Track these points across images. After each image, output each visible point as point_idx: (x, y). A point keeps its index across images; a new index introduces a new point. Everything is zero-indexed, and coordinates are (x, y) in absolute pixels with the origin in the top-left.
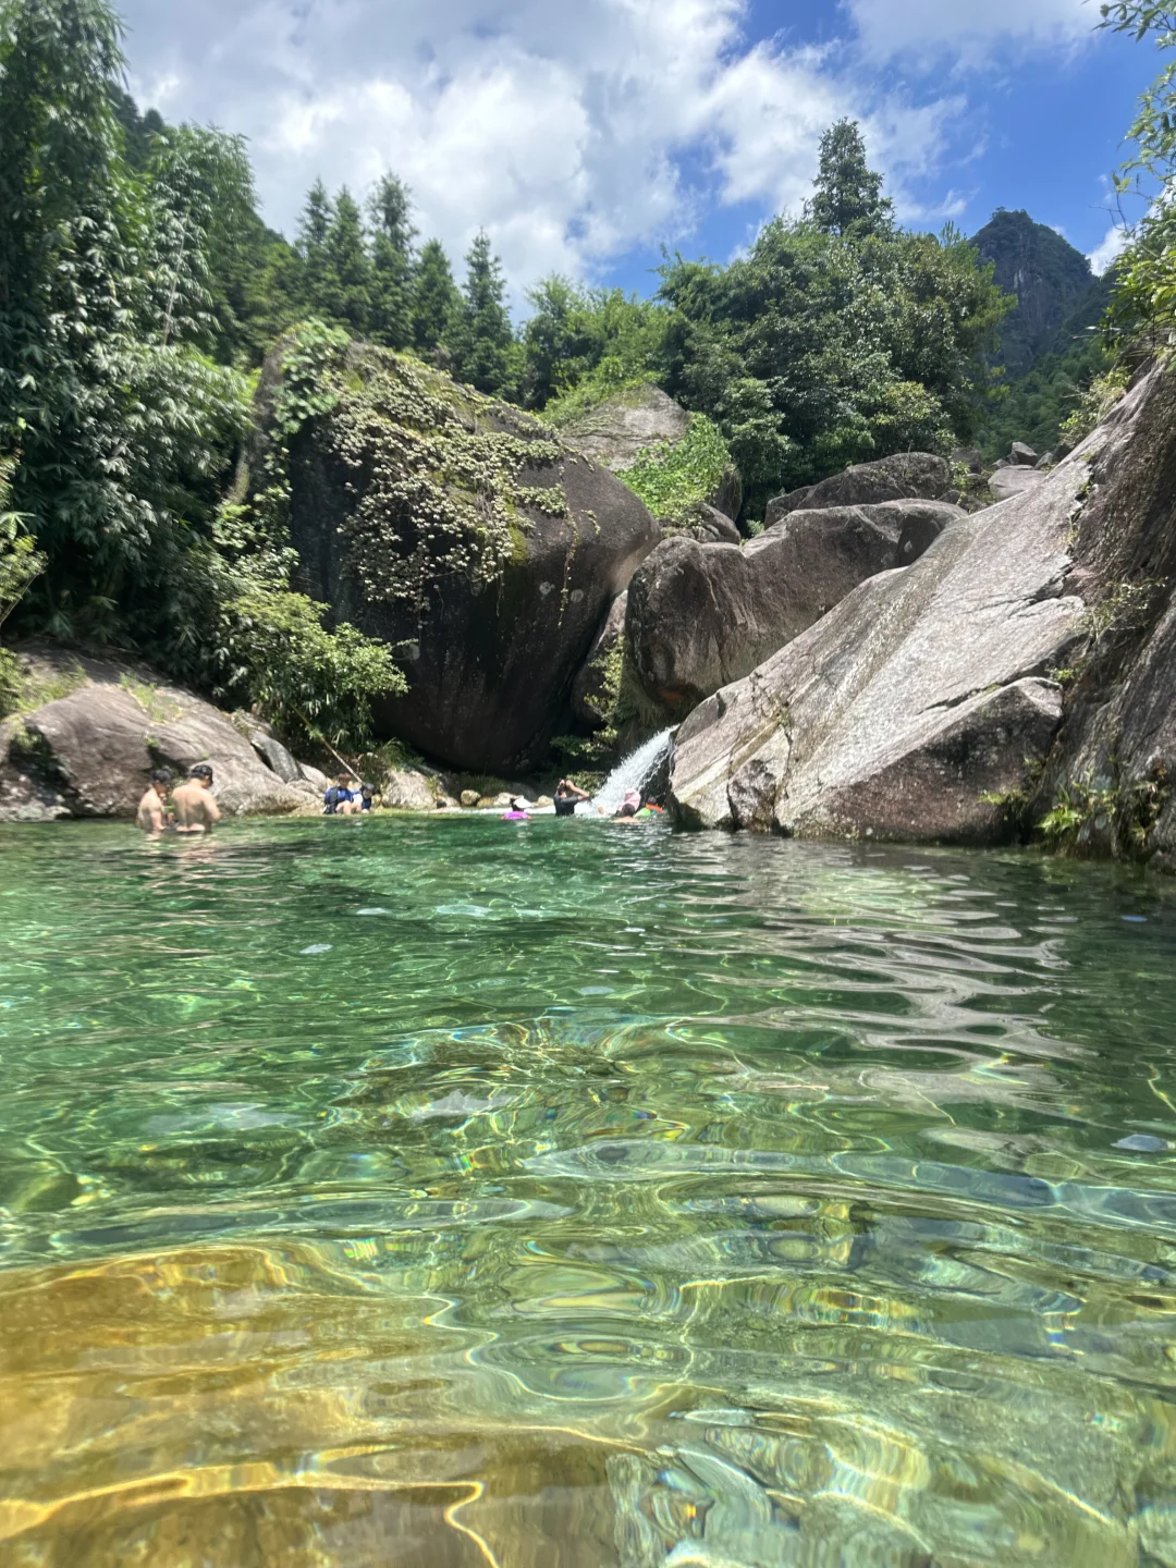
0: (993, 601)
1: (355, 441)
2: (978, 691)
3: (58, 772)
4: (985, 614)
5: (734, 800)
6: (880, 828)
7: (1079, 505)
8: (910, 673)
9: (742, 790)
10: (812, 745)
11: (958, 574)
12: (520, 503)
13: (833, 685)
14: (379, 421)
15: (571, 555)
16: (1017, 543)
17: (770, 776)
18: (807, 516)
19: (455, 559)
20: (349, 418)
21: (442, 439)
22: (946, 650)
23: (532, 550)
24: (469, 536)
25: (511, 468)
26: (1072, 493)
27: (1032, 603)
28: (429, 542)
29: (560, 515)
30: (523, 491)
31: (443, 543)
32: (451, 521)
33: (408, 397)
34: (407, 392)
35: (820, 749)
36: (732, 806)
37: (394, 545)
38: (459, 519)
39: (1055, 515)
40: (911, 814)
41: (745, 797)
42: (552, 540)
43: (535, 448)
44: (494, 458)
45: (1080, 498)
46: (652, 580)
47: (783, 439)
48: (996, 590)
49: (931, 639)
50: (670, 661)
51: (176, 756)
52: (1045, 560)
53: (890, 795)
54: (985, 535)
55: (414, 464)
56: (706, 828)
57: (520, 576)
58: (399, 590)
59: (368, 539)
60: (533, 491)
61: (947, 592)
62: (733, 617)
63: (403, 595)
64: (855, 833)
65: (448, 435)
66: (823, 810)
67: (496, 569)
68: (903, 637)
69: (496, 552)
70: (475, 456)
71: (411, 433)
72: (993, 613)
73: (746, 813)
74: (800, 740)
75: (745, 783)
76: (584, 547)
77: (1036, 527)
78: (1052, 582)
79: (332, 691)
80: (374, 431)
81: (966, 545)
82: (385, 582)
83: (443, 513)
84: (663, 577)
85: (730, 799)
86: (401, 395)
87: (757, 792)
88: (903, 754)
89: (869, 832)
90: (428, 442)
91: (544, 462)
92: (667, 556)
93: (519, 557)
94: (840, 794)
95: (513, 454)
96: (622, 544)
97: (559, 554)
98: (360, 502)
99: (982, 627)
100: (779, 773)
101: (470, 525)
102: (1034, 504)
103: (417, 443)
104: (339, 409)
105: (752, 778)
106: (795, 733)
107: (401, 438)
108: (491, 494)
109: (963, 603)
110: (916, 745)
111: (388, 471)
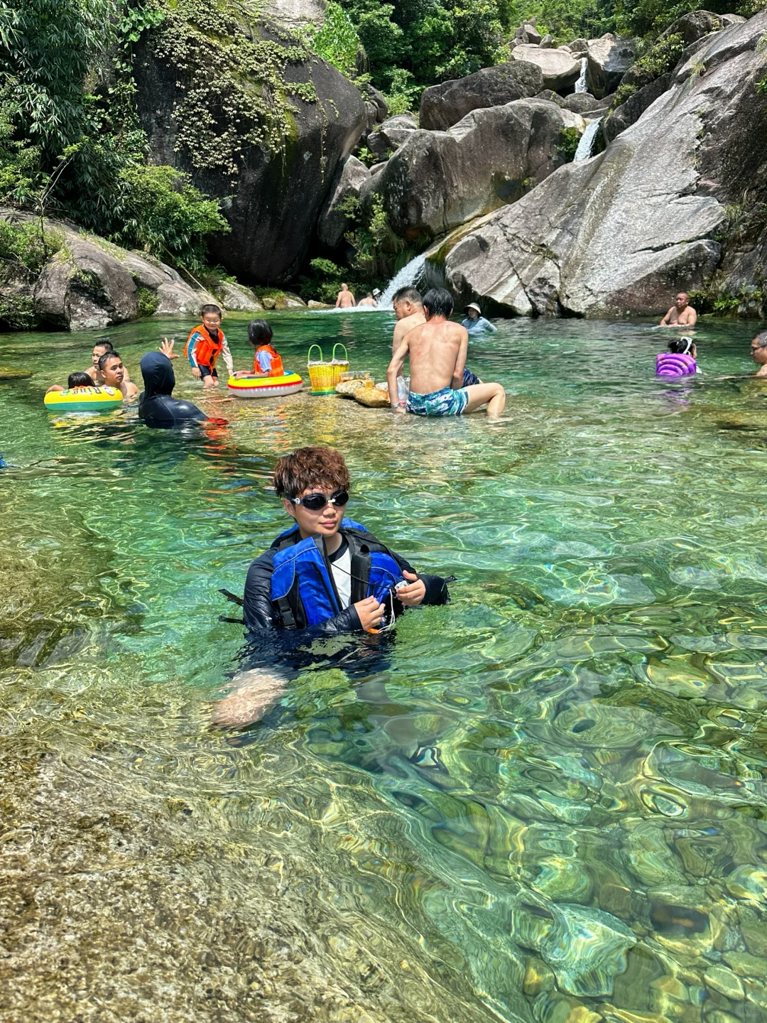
0: (658, 192)
1: (181, 50)
2: (673, 244)
3: (104, 296)
4: (654, 200)
5: (533, 299)
6: (633, 311)
7: (698, 142)
8: (619, 231)
9: (536, 295)
10: (573, 268)
11: (630, 174)
12: (288, 93)
13: (574, 235)
14: (194, 33)
15: (324, 133)
16: (664, 159)
17: (552, 287)
18: (485, 113)
19: (255, 137)
20: (173, 31)
21: (235, 46)
22: (637, 219)
23: (301, 131)
24: (262, 119)
25: (279, 69)
26: (694, 135)
27: (680, 196)
28: (236, 126)
29: (313, 103)
30: (289, 86)
31: (245, 125)
32: (251, 109)
33: (208, 13)
34: (207, 10)
35: (578, 271)
36: (532, 303)
37: (211, 127)
38: (256, 108)
39: (685, 146)
40: (649, 303)
41: (539, 298)
42: (312, 123)
43: (291, 52)
44: (269, 61)
45: (698, 138)
46: (411, 159)
47: (394, 25)
48: (657, 187)
49: (626, 211)
50: (420, 211)
51: (150, 283)
52: (683, 172)
53: (638, 295)
54: (641, 151)
55: (219, 68)
56: (520, 316)
57: (294, 147)
58: (218, 159)
59: (194, 122)
60: (296, 86)
61: (627, 183)
62: (452, 182)
63: (220, 163)
64: (621, 313)
65: (236, 43)
66: (602, 303)
67: (281, 143)
68: (607, 208)
69: (280, 131)
70: (256, 59)
71: (215, 42)
72: (660, 199)
73: (541, 306)
74: (564, 267)
75: (537, 290)
76: (331, 126)
77: (674, 151)
78: (691, 185)
79: (186, 233)
80: (191, 41)
81: (630, 157)
82: (207, 153)
83: (244, 103)
84: (417, 157)
85: (530, 299)
86: (204, 12)
87: (546, 295)
88: (643, 275)
89: (628, 312)
90: (227, 49)
91: (297, 63)
92: (419, 143)
93: (293, 135)
94: (610, 295)
95: (279, 57)
96: (351, 123)
97: (317, 132)
98: (187, 95)
99: (655, 207)
100: (557, 285)
101: (263, 112)
102: (670, 136)
103: (221, 50)
104: (166, 24)
105: (540, 288)
106: (560, 263)
107: (210, 46)
108: (272, 88)
109: (639, 192)
110: (650, 270)
111: (205, 72)
